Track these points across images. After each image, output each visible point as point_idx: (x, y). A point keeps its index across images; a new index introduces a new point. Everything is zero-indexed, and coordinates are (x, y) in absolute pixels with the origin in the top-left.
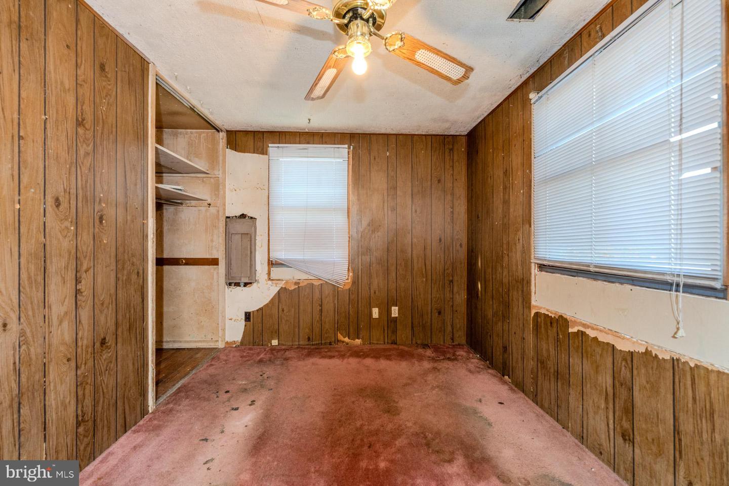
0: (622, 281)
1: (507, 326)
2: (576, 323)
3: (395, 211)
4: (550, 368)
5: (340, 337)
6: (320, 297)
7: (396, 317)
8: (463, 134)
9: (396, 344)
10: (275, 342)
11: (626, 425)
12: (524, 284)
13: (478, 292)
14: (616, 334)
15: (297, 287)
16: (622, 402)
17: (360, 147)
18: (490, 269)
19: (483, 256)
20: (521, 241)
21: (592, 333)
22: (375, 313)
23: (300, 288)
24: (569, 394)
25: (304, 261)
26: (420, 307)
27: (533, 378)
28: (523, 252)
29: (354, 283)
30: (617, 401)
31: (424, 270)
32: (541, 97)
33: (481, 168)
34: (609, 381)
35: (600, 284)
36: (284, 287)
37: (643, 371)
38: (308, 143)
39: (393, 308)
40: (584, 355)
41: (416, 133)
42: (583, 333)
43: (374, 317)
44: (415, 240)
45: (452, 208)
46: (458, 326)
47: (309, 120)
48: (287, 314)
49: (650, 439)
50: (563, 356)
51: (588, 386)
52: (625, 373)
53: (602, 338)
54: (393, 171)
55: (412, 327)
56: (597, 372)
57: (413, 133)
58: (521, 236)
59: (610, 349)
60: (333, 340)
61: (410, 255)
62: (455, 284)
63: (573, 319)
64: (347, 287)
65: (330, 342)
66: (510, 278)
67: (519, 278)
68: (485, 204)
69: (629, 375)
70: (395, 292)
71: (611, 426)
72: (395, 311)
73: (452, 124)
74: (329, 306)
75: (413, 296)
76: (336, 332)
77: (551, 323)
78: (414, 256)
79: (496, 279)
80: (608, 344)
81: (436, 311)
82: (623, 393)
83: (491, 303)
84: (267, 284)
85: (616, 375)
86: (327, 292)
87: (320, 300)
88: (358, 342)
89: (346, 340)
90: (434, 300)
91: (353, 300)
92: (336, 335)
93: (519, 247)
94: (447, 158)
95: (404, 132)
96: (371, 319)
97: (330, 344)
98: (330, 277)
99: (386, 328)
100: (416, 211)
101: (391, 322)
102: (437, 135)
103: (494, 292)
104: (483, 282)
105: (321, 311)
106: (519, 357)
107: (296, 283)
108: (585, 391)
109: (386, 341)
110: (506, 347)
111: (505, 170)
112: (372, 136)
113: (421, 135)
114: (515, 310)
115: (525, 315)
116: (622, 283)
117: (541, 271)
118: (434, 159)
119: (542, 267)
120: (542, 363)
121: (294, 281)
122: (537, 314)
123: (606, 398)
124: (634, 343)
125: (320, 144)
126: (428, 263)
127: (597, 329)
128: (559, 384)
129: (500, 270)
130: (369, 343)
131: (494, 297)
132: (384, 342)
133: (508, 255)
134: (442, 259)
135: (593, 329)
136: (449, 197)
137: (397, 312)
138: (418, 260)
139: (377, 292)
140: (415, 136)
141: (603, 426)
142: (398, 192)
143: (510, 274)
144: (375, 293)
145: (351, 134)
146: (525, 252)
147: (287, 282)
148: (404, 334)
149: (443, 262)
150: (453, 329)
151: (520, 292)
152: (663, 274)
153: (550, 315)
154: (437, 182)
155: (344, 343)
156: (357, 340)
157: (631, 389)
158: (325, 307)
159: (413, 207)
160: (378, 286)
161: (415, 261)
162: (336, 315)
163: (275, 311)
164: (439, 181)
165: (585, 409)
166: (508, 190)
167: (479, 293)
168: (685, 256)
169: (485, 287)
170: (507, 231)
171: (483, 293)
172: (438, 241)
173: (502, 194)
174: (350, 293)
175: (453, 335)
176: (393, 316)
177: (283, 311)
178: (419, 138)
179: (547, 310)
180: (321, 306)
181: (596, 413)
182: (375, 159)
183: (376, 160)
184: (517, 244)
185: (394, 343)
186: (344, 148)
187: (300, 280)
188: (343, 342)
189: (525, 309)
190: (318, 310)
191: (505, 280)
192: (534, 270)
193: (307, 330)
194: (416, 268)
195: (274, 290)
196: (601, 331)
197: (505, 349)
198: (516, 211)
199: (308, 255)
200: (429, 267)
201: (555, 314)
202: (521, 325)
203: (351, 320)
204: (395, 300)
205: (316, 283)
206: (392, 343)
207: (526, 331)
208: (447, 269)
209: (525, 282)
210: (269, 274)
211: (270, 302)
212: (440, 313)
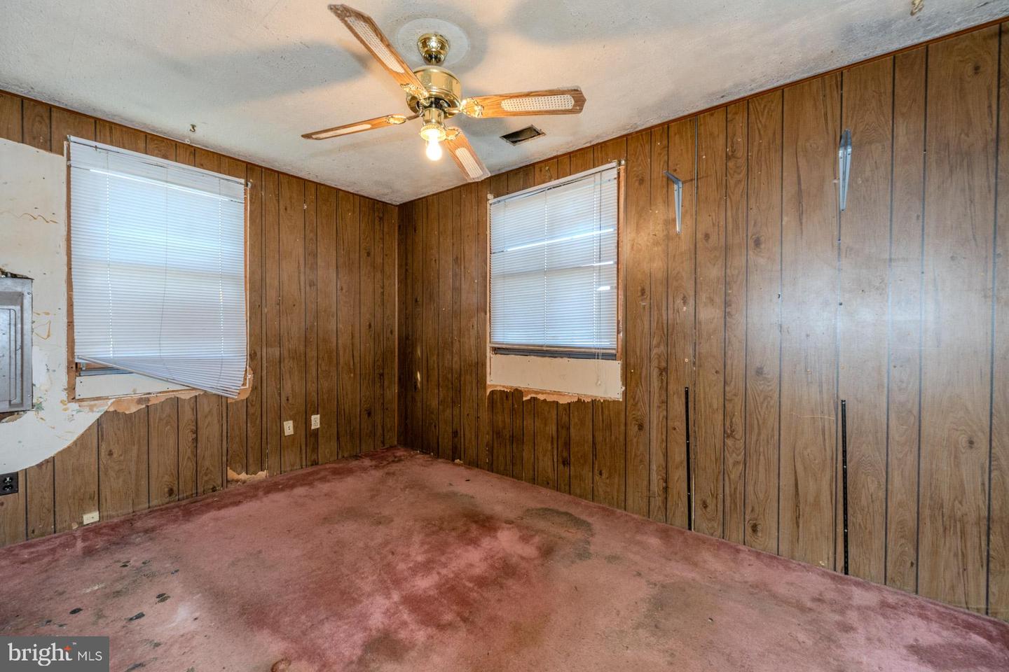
0: (563, 356)
1: (458, 410)
2: (529, 392)
3: (315, 287)
4: (506, 435)
5: (232, 474)
6: (193, 418)
7: (318, 429)
8: (394, 203)
9: (317, 464)
10: (91, 517)
11: (565, 454)
12: (479, 368)
13: (416, 382)
14: (559, 393)
15: (144, 406)
16: (563, 439)
17: (264, 186)
18: (436, 356)
19: (424, 344)
20: (475, 326)
21: (541, 397)
22: (289, 427)
23: (151, 410)
24: (523, 450)
25: (160, 360)
26: (347, 411)
27: (488, 450)
28: (478, 337)
29: (254, 388)
30: (560, 440)
31: (352, 363)
32: (499, 201)
33: (420, 248)
34: (554, 428)
35: (547, 360)
36: (112, 409)
37: (576, 413)
38: (165, 157)
39: (313, 417)
40: (536, 415)
41: (343, 189)
42: (534, 399)
43: (286, 434)
44: (341, 326)
45: (383, 288)
46: (389, 426)
47: (193, 127)
48: (122, 458)
49: (580, 457)
50: (518, 421)
51: (539, 437)
52: (565, 418)
53: (550, 398)
54: (311, 231)
55: (338, 438)
56: (546, 425)
57: (339, 187)
58: (476, 323)
59: (555, 405)
60: (219, 482)
61: (335, 344)
62: (386, 377)
63: (526, 389)
64: (244, 397)
65: (214, 487)
66: (462, 364)
67: (474, 362)
68: (427, 289)
69: (567, 419)
70: (316, 396)
71: (555, 460)
72: (316, 422)
73: (393, 192)
74: (211, 430)
75: (339, 397)
76: (224, 469)
77: (507, 397)
78: (340, 345)
79: (443, 365)
80: (554, 401)
81: (365, 412)
82: (564, 432)
83: (436, 391)
84: (65, 410)
85: (559, 422)
86: (207, 409)
87: (194, 423)
88: (262, 475)
89: (243, 476)
90: (363, 399)
91: (253, 414)
92: (224, 473)
93: (473, 333)
94: (377, 227)
95: (328, 183)
96: (283, 438)
97: (214, 489)
98: (214, 384)
99: (304, 447)
100: (342, 289)
101: (311, 436)
102: (367, 198)
103: (440, 379)
104: (425, 371)
105: (196, 440)
106: (473, 437)
107: (140, 401)
108: (536, 442)
109: (304, 464)
110: (457, 432)
111: (455, 257)
112: (280, 175)
113: (348, 192)
114: (468, 393)
115: (480, 395)
116: (562, 357)
117: (496, 354)
118: (363, 225)
119: (497, 350)
120: (498, 433)
121: (137, 397)
122: (492, 392)
123: (552, 441)
124: (570, 396)
125: (189, 165)
126: (357, 354)
127: (546, 393)
128: (514, 446)
129: (449, 356)
130: (279, 472)
131: (441, 384)
132: (302, 466)
133: (460, 341)
134: (372, 348)
135: (543, 394)
136: (379, 275)
137: (318, 421)
138: (345, 350)
139: (290, 398)
140: (341, 192)
141: (550, 463)
142: (319, 261)
143: (463, 358)
144: (288, 400)
145: (248, 163)
146: (480, 338)
147: (119, 401)
148: (327, 449)
149: (372, 352)
150: (383, 431)
151: (474, 375)
152: (590, 348)
153: (506, 390)
154: (366, 255)
155: (239, 483)
156: (260, 473)
157: (568, 429)
158: (203, 433)
159: (339, 283)
160: (292, 391)
161: (341, 353)
162: (224, 442)
163: (90, 459)
164: (368, 254)
165: (536, 457)
166: (458, 277)
167: (419, 384)
168: (603, 337)
169: (427, 377)
170: (459, 318)
171: (425, 383)
172: (368, 327)
173: (451, 280)
174: (249, 404)
175: (384, 438)
176: (313, 428)
177: (111, 454)
178: (346, 195)
179: (504, 387)
180: (196, 432)
181: (544, 456)
182: (286, 209)
183: (288, 212)
184: (471, 330)
185: (315, 463)
186: (238, 183)
187: (150, 394)
188: (237, 481)
189: (480, 390)
190: (190, 439)
191: (456, 366)
192: (489, 353)
193: (166, 478)
194: (342, 361)
195: (85, 419)
196: (549, 393)
197: (455, 434)
198: (469, 299)
199: (169, 349)
200: (357, 360)
201: (511, 389)
202: (475, 406)
203: (250, 444)
204: (316, 405)
205: (186, 396)
206: (312, 465)
207: (481, 411)
208: (378, 361)
209: (480, 365)
210: (71, 389)
211: (75, 443)
212: (369, 414)
